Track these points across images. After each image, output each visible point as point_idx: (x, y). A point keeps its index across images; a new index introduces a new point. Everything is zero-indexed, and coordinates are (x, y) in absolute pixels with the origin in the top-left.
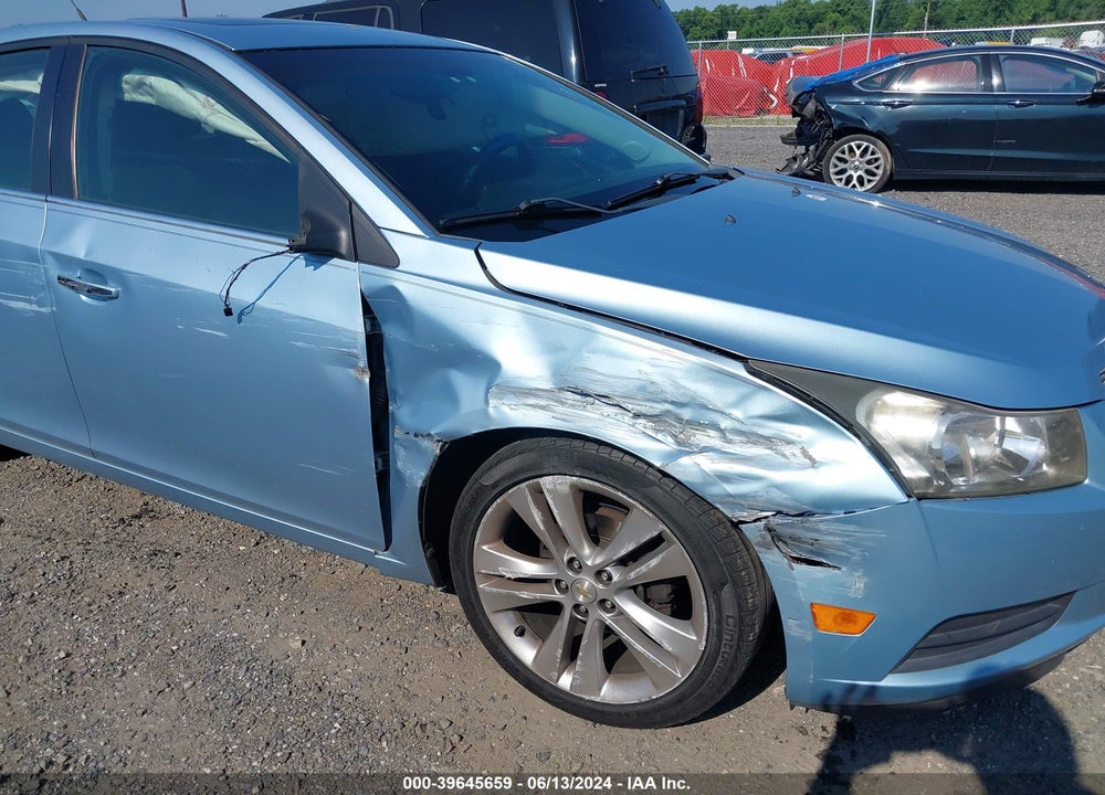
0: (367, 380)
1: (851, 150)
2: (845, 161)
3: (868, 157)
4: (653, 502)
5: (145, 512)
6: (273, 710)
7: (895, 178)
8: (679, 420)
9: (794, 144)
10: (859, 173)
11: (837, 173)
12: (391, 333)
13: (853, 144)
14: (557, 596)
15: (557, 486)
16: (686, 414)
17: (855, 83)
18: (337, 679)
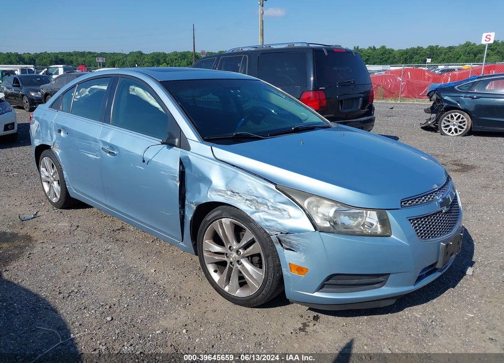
0: (179, 185)
1: (452, 117)
2: (449, 121)
3: (460, 120)
4: (251, 228)
5: (122, 229)
6: (139, 287)
7: (472, 130)
8: (257, 202)
9: (430, 113)
10: (455, 127)
11: (445, 127)
12: (187, 171)
13: (453, 114)
14: (225, 259)
15: (226, 221)
16: (260, 200)
17: (456, 87)
18: (161, 282)
